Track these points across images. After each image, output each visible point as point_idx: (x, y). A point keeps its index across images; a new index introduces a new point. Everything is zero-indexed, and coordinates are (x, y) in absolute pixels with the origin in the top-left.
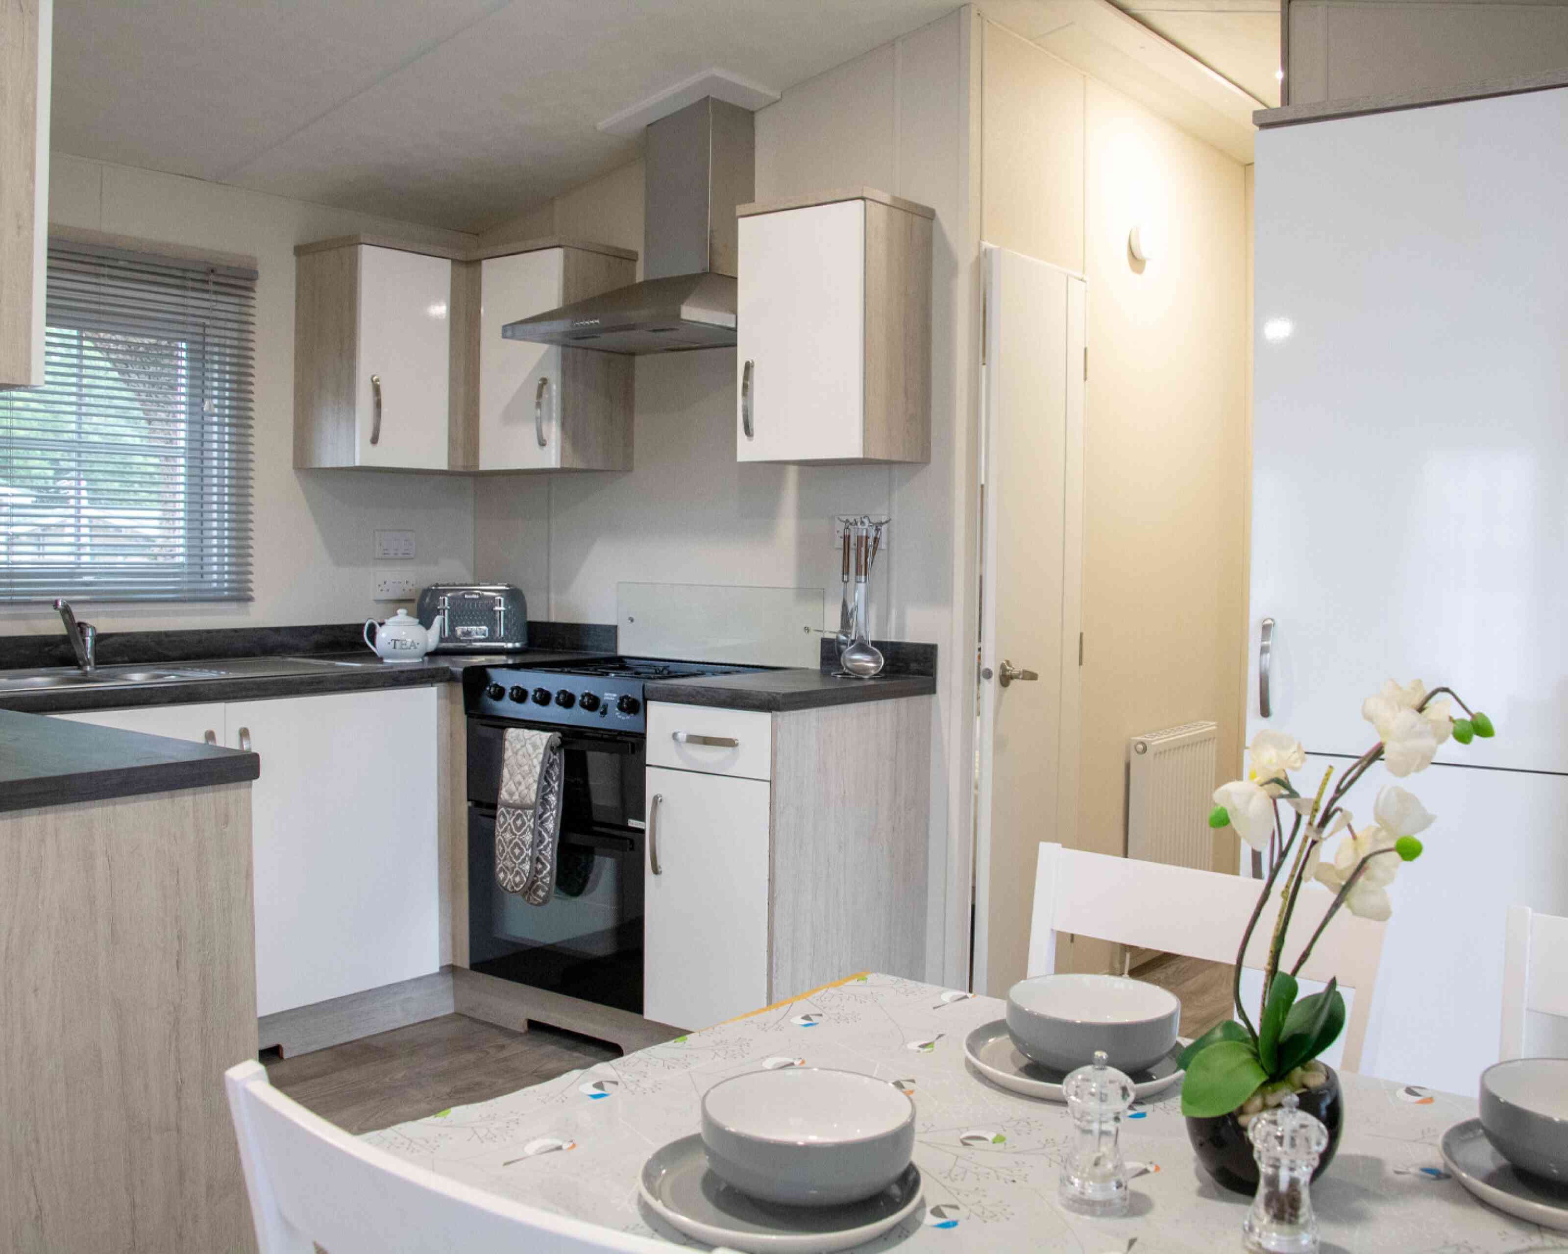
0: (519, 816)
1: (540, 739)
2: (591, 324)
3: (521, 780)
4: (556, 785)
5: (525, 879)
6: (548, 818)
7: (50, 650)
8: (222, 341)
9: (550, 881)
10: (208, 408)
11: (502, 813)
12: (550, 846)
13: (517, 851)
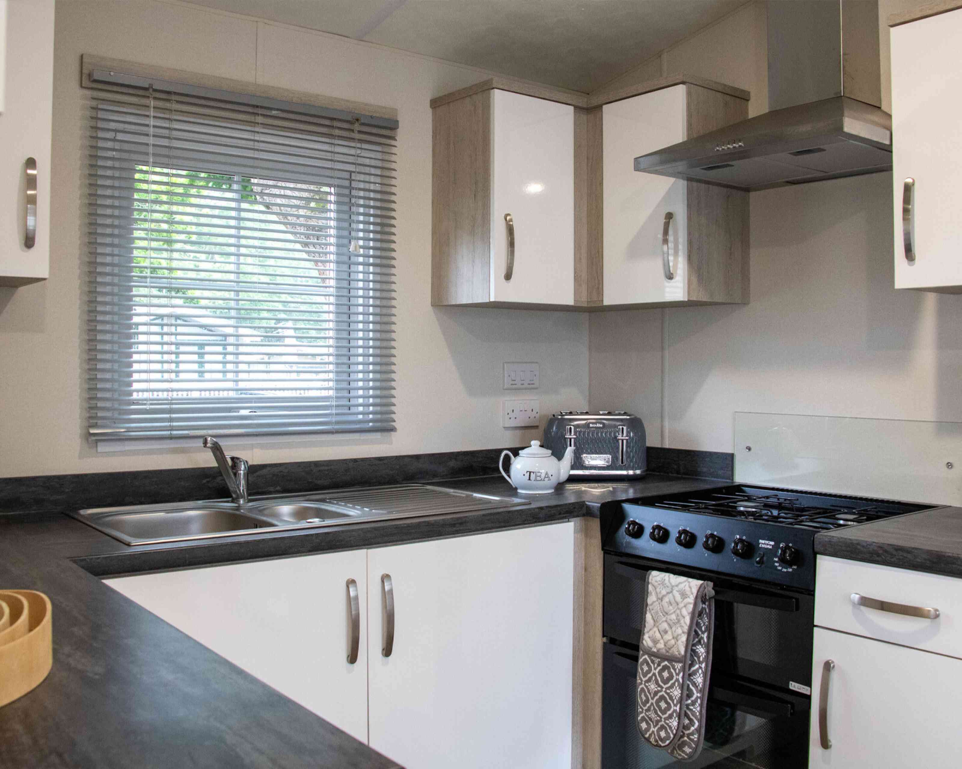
0: (665, 668)
1: (690, 588)
2: (734, 147)
3: (667, 628)
4: (705, 636)
5: (672, 736)
6: (697, 671)
7: (208, 482)
8: (367, 186)
9: (699, 738)
10: (354, 249)
11: (645, 661)
12: (699, 701)
13: (663, 705)
